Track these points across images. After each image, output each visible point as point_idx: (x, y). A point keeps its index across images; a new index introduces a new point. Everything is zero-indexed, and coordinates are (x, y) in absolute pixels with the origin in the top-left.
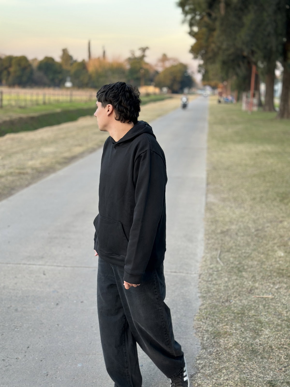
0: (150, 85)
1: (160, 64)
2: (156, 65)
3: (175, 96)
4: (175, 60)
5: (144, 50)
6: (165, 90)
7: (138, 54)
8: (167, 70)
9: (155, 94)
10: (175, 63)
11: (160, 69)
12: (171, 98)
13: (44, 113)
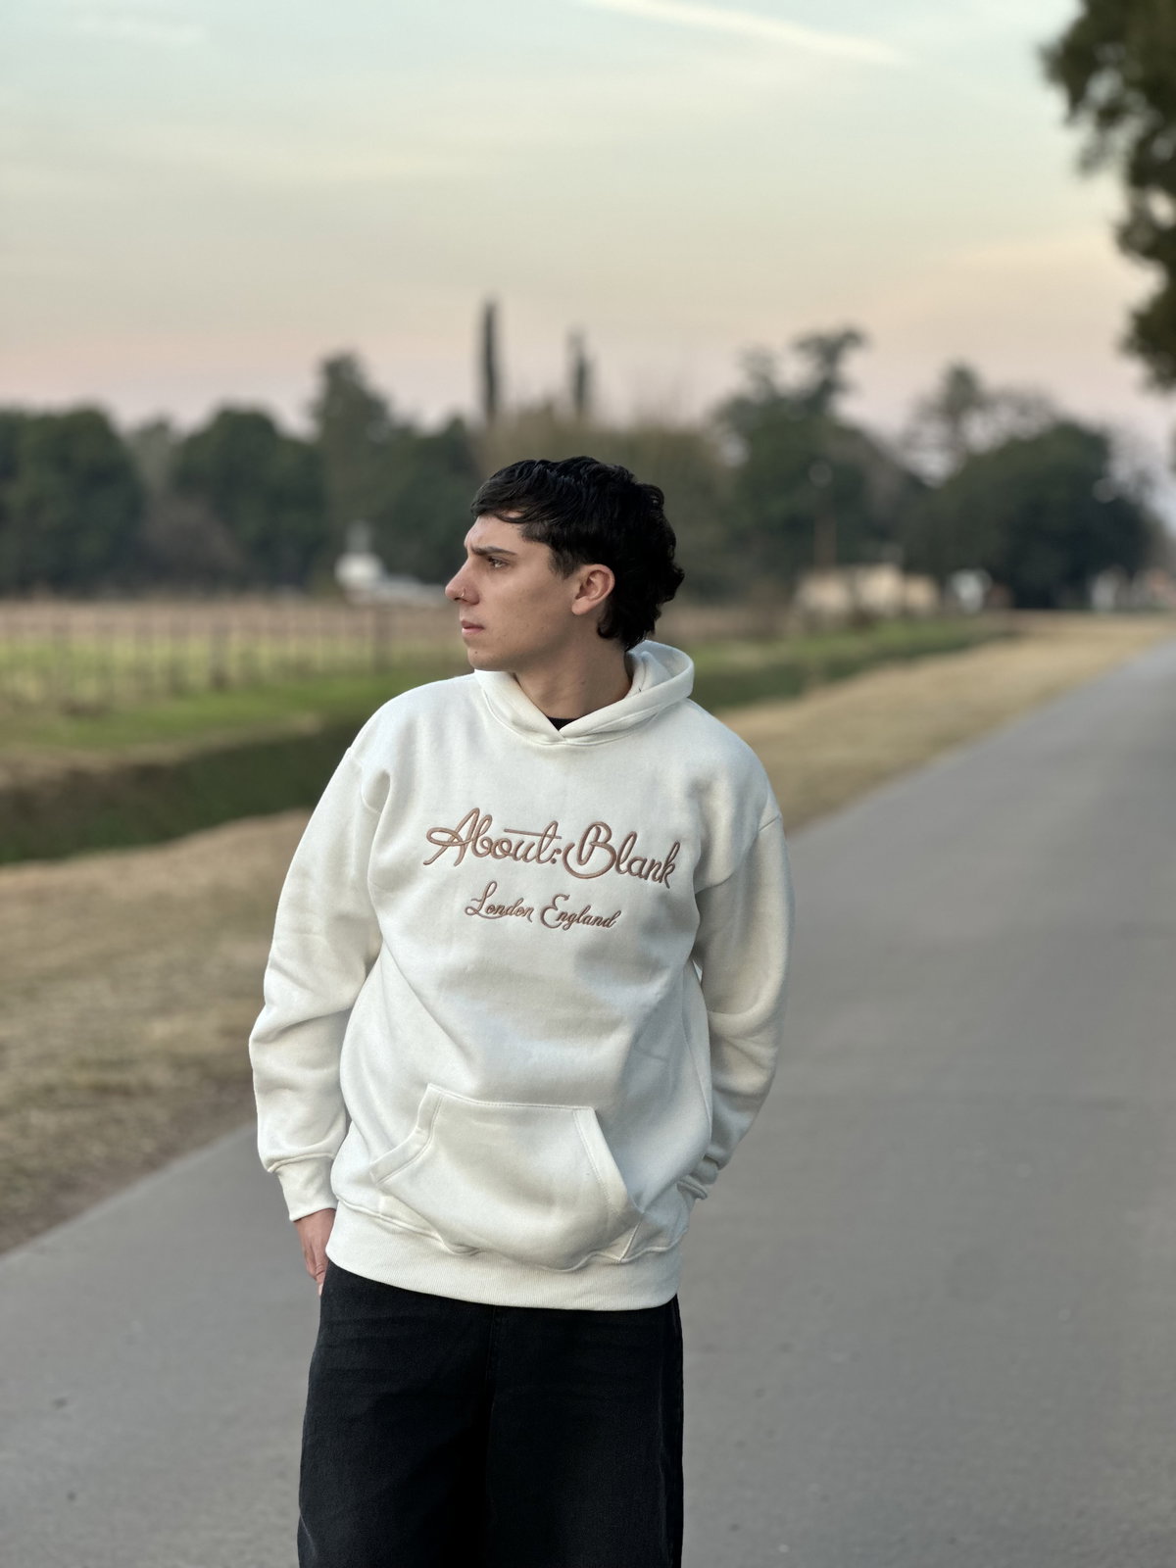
0: (872, 561)
1: (934, 432)
2: (910, 440)
3: (1039, 622)
4: (1024, 404)
5: (830, 349)
6: (970, 588)
7: (794, 373)
8: (974, 467)
9: (906, 614)
10: (1030, 426)
11: (934, 463)
12: (1010, 636)
13: (218, 738)
